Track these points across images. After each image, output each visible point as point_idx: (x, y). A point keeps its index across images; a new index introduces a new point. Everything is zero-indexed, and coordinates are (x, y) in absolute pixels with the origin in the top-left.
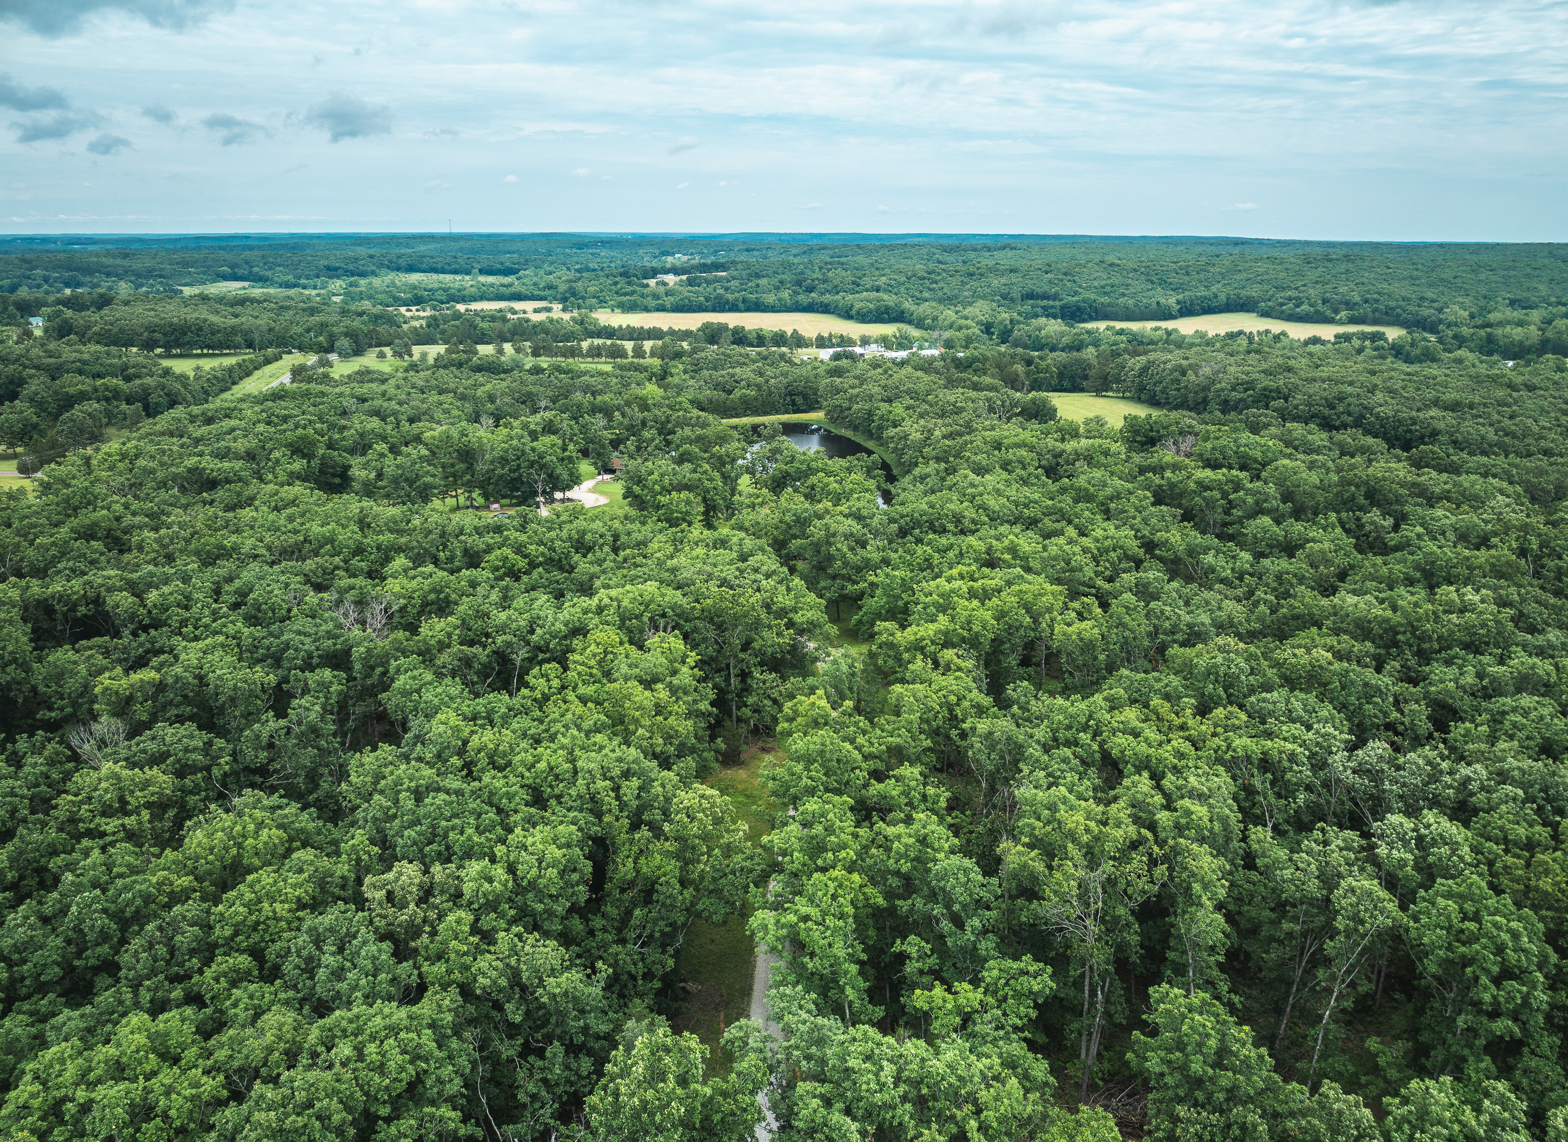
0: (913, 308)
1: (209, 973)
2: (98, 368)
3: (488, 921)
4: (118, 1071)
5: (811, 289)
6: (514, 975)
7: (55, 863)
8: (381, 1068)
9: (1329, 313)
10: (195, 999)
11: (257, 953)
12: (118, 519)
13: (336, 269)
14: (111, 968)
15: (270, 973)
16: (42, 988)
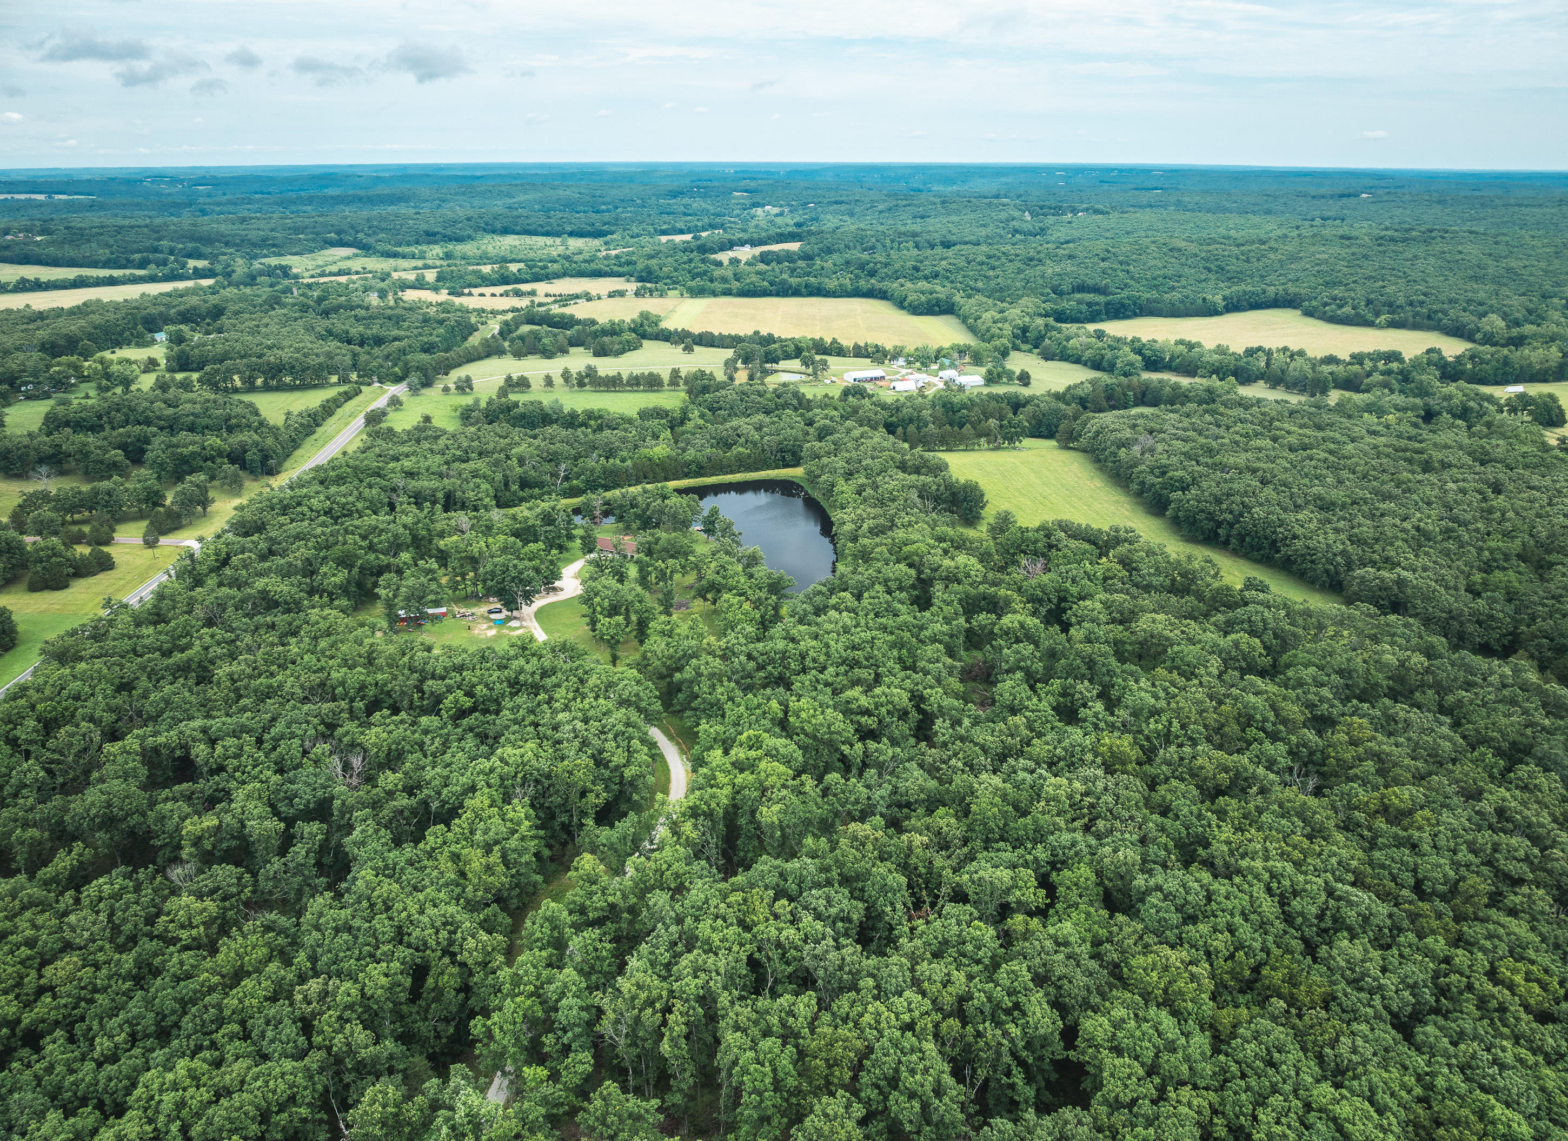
0: (962, 301)
1: (221, 1032)
2: (206, 421)
3: (347, 1014)
4: (175, 1086)
5: (872, 274)
6: (348, 1045)
7: (157, 961)
8: (274, 1092)
9: (1370, 316)
10: (213, 1045)
11: (243, 1023)
12: (206, 649)
13: (435, 234)
14: (177, 1025)
15: (246, 1036)
16: (147, 1036)
